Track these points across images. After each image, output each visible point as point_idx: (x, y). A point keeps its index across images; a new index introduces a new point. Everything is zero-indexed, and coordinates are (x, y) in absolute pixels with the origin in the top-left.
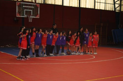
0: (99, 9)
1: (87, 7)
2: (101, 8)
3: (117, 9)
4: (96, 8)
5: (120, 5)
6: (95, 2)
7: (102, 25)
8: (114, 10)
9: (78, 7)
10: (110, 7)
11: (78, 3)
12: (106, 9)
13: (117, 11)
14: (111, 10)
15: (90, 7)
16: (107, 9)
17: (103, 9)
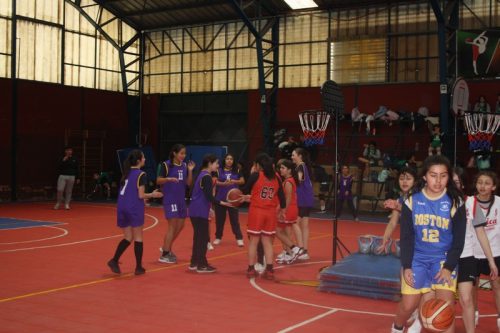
0: (75, 84)
1: (39, 78)
2: (83, 84)
3: (132, 87)
4: (68, 83)
5: (141, 76)
6: (63, 64)
7: (87, 134)
8: (121, 90)
9: (9, 76)
10: (109, 81)
11: (7, 66)
12: (97, 88)
13: (130, 93)
14: (115, 89)
16: (103, 88)
17: (90, 85)
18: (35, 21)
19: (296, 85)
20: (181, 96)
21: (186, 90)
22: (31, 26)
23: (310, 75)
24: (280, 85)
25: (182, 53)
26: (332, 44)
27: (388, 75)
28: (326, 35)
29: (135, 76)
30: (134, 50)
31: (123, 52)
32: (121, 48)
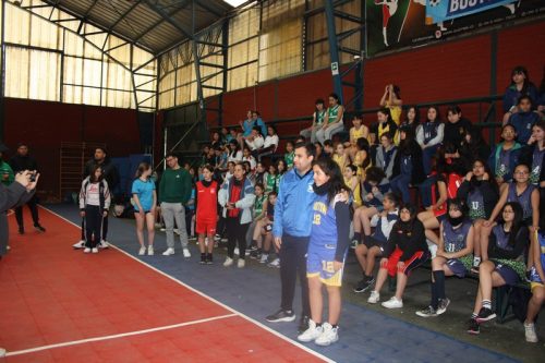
0: (78, 102)
1: (33, 96)
2: (86, 102)
3: (145, 104)
4: (68, 100)
6: (62, 84)
8: (133, 107)
10: (119, 99)
12: (104, 104)
13: (142, 110)
14: (126, 106)
15: (43, 98)
16: (111, 105)
17: (96, 103)
18: (29, 47)
19: (238, 88)
20: (176, 109)
21: (177, 104)
22: (24, 52)
23: (247, 75)
24: (228, 90)
25: (176, 69)
27: (305, 65)
28: (258, 29)
29: (150, 94)
30: (151, 72)
31: (133, 73)
32: (130, 70)
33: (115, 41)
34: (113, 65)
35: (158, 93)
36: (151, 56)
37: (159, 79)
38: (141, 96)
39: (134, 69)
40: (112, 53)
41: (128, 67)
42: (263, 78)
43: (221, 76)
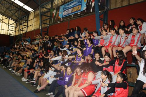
19: (29, 31)
21: (19, 34)
23: (31, 28)
26: (34, 19)
28: (33, 17)
29: (13, 31)
30: (14, 26)
31: (9, 26)
32: (8, 25)
33: (4, 17)
34: (3, 23)
35: (15, 31)
36: (14, 22)
37: (16, 28)
38: (11, 32)
39: (9, 25)
40: (3, 20)
41: (8, 24)
42: (33, 29)
43: (26, 28)
